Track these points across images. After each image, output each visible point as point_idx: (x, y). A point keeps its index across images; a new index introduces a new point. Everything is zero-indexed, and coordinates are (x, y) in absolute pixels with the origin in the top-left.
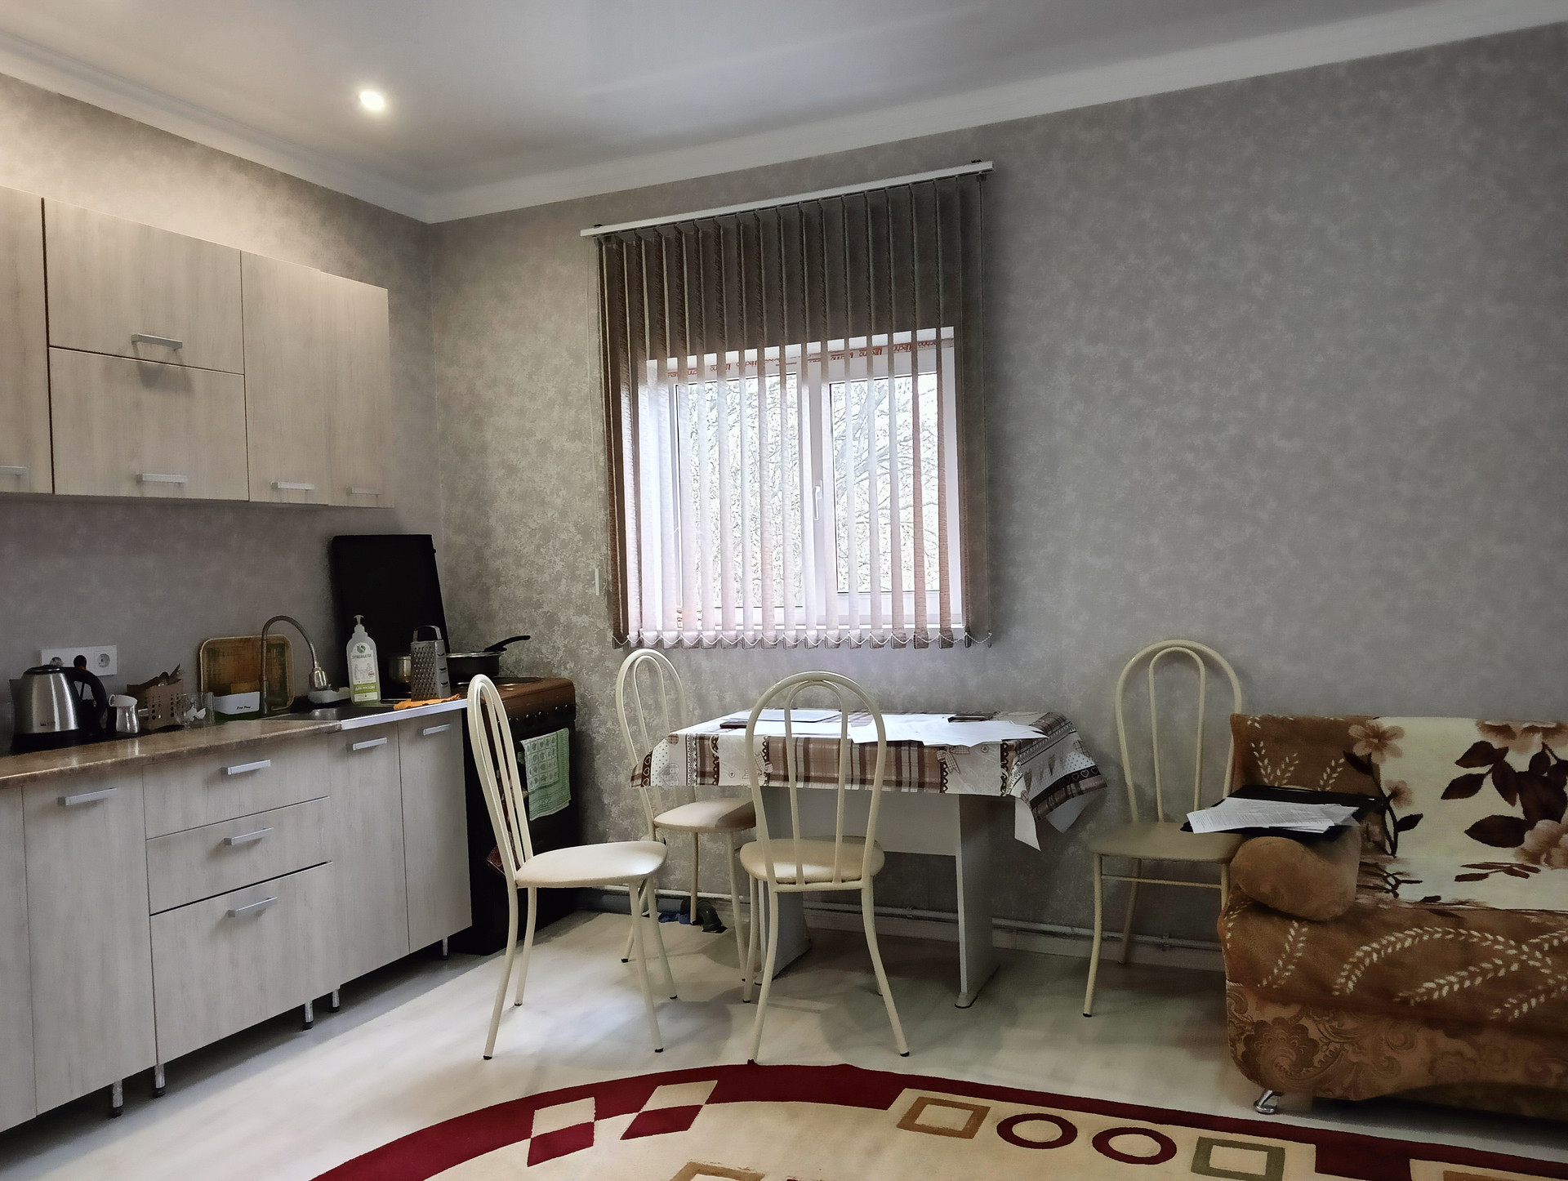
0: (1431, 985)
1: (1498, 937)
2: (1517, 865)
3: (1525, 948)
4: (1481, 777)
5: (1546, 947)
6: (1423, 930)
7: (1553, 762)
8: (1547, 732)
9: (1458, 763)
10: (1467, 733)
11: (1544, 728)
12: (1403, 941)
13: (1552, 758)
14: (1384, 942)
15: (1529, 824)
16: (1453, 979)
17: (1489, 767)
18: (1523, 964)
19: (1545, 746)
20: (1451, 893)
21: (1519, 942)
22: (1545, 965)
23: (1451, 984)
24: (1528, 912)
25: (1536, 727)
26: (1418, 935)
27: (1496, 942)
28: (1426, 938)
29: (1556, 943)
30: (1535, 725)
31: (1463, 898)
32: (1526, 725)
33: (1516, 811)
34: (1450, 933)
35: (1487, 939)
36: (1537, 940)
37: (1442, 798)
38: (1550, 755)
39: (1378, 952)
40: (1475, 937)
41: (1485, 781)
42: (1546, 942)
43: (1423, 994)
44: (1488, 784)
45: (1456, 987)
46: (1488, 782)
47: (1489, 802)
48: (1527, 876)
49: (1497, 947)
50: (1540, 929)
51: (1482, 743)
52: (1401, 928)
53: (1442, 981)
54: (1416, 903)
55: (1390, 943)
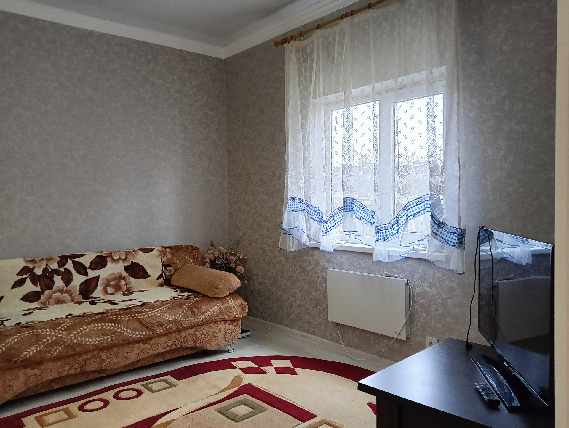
0: (26, 353)
1: (47, 330)
2: (41, 307)
3: (57, 331)
4: (26, 279)
5: (63, 329)
6: (21, 334)
7: (50, 270)
8: (47, 260)
9: (17, 275)
10: (21, 264)
11: (46, 259)
12: (14, 340)
13: (49, 269)
14: (7, 342)
15: (42, 292)
16: (33, 348)
17: (28, 275)
18: (56, 336)
19: (47, 265)
20: (24, 320)
21: (54, 330)
22: (63, 335)
23: (33, 350)
24: (52, 320)
25: (44, 259)
26: (19, 336)
27: (47, 331)
28: (22, 336)
29: (66, 327)
30: (43, 258)
31: (30, 321)
32: (40, 259)
33: (38, 289)
34: (31, 333)
35: (44, 331)
36: (60, 328)
37: (11, 288)
38: (48, 268)
39: (5, 346)
40: (40, 332)
41: (27, 280)
42: (63, 327)
43: (23, 357)
44: (28, 281)
45: (35, 351)
46: (28, 280)
47: (29, 287)
48: (46, 310)
49: (48, 333)
50: (59, 324)
51: (26, 266)
52: (12, 335)
53: (30, 350)
54: (14, 326)
55: (9, 342)
